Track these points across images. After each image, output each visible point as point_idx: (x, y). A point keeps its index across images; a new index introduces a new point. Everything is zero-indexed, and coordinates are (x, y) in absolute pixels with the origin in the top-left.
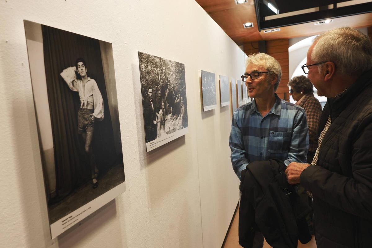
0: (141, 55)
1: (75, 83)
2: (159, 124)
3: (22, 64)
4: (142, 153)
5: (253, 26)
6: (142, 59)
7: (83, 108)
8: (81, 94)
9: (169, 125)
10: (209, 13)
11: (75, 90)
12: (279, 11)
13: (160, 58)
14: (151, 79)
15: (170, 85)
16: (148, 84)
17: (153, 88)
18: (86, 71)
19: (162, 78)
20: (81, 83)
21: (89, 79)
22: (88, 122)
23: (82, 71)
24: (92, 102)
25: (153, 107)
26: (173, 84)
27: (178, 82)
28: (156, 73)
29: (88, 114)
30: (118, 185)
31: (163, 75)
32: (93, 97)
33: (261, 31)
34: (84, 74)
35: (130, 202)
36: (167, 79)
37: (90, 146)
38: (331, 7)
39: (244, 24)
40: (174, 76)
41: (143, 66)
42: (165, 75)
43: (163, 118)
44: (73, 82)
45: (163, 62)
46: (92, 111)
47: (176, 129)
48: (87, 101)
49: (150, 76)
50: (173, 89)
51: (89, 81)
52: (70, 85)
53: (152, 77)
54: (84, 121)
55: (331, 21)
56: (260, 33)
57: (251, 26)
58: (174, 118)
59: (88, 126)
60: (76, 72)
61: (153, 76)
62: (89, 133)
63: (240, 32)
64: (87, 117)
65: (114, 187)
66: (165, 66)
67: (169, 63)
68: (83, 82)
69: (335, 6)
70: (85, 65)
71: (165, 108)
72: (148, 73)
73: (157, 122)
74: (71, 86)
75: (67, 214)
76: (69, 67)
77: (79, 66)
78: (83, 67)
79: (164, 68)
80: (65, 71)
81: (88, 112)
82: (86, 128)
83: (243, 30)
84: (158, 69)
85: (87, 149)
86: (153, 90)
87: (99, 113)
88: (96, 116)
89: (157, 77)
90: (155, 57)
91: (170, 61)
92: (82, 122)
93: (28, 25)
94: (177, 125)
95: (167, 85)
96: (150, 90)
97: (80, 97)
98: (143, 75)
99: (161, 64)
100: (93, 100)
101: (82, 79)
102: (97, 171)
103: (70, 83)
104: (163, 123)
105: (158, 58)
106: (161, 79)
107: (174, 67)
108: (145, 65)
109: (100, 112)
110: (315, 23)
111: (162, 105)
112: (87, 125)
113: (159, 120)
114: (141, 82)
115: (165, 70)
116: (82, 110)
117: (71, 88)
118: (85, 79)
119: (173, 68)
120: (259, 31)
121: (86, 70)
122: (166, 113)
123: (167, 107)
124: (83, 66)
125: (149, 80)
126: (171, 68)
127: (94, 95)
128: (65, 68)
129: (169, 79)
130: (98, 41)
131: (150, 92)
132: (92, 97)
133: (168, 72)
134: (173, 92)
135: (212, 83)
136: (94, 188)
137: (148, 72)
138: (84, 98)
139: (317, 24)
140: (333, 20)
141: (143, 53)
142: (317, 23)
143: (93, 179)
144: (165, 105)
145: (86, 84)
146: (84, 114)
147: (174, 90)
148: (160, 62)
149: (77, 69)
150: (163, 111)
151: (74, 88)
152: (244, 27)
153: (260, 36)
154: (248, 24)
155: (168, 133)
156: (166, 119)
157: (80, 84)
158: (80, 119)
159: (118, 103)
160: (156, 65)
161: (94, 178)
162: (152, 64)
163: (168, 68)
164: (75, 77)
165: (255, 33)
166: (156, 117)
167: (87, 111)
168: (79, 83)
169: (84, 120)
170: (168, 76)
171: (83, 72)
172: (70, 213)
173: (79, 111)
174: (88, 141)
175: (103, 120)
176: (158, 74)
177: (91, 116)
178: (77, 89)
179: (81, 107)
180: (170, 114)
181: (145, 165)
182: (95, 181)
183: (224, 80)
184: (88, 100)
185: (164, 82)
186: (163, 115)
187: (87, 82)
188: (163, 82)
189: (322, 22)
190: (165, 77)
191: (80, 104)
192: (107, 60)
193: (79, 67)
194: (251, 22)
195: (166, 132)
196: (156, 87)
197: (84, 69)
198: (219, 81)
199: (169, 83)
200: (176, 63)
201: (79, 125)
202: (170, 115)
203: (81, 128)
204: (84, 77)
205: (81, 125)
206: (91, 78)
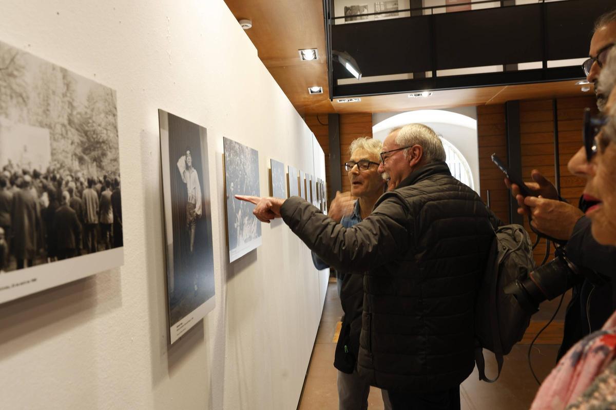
1: (185, 174)
2: (238, 228)
3: (151, 153)
5: (322, 92)
6: (226, 146)
7: (189, 201)
8: (188, 186)
9: (246, 231)
11: (185, 182)
12: (359, 73)
13: (240, 144)
14: (233, 170)
15: (247, 178)
16: (231, 176)
18: (192, 161)
19: (240, 169)
21: (193, 169)
22: (192, 218)
24: (195, 196)
25: (234, 206)
26: (250, 178)
27: (253, 175)
28: (236, 163)
29: (192, 209)
33: (334, 100)
34: (190, 164)
37: (193, 246)
38: (429, 74)
39: (309, 89)
40: (250, 167)
41: (227, 154)
42: (243, 165)
43: (241, 221)
46: (195, 206)
47: (252, 237)
48: (192, 195)
50: (249, 183)
51: (193, 171)
52: (182, 175)
55: (430, 94)
56: (332, 102)
57: (320, 91)
58: (249, 222)
60: (186, 162)
61: (234, 166)
62: (193, 231)
63: (303, 98)
66: (243, 153)
67: (246, 150)
68: (189, 173)
69: (434, 74)
70: (191, 153)
71: (243, 208)
72: (231, 163)
73: (237, 226)
74: (183, 177)
76: (182, 156)
77: (187, 155)
79: (242, 157)
80: (180, 160)
81: (192, 207)
82: (191, 224)
83: (306, 96)
84: (238, 158)
85: (191, 249)
86: (234, 185)
87: (199, 209)
88: (197, 212)
89: (237, 168)
90: (235, 142)
91: (247, 148)
92: (189, 217)
94: (252, 232)
95: (244, 179)
96: (232, 183)
97: (188, 190)
99: (240, 152)
100: (196, 194)
101: (189, 169)
104: (241, 227)
105: (238, 143)
107: (250, 155)
108: (229, 152)
110: (409, 95)
111: (241, 204)
112: (192, 221)
113: (239, 224)
115: (243, 159)
116: (189, 204)
117: (182, 179)
118: (191, 169)
119: (249, 157)
120: (330, 100)
122: (244, 215)
123: (245, 208)
124: (190, 155)
125: (231, 172)
126: (247, 156)
129: (246, 171)
130: (198, 126)
131: (232, 187)
132: (195, 189)
133: (245, 161)
134: (249, 188)
135: (281, 177)
136: (195, 296)
138: (190, 190)
139: (412, 96)
140: (432, 93)
141: (226, 138)
142: (410, 96)
144: (243, 205)
145: (191, 175)
146: (190, 209)
147: (250, 185)
148: (240, 149)
149: (186, 158)
150: (241, 212)
151: (184, 179)
152: (309, 92)
153: (331, 106)
154: (316, 89)
155: (245, 241)
156: (244, 222)
158: (188, 214)
160: (236, 153)
162: (233, 151)
163: (245, 157)
164: (185, 167)
165: (324, 101)
166: (236, 219)
167: (192, 205)
168: (187, 173)
169: (190, 215)
170: (245, 167)
171: (190, 161)
173: (187, 205)
174: (192, 240)
175: (202, 217)
176: (238, 165)
177: (194, 212)
178: (186, 180)
180: (247, 216)
186: (242, 217)
187: (192, 173)
188: (241, 175)
189: (418, 95)
190: (243, 168)
191: (188, 197)
192: (204, 149)
193: (188, 157)
194: (319, 85)
195: (244, 239)
196: (237, 180)
197: (190, 158)
199: (246, 176)
200: (251, 149)
202: (247, 218)
203: (188, 224)
204: (190, 167)
205: (188, 221)
206: (195, 168)
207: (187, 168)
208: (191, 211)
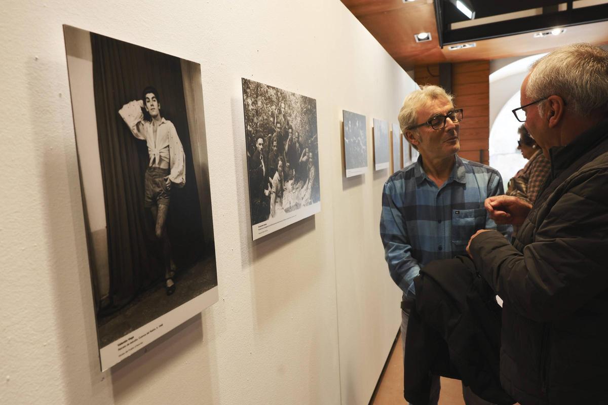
0: (246, 83)
1: (141, 127)
2: (273, 196)
3: (60, 95)
4: (245, 241)
5: (430, 39)
6: (248, 90)
7: (153, 166)
8: (150, 145)
9: (289, 198)
10: (358, 17)
11: (142, 138)
12: (474, 13)
13: (277, 88)
14: (262, 122)
15: (292, 133)
16: (256, 130)
17: (265, 137)
18: (159, 108)
19: (279, 121)
20: (150, 127)
21: (163, 120)
22: (160, 189)
23: (152, 107)
24: (168, 157)
25: (264, 168)
26: (298, 132)
27: (305, 129)
28: (270, 113)
29: (160, 176)
30: (206, 290)
31: (281, 117)
32: (169, 150)
33: (444, 47)
34: (154, 112)
35: (225, 319)
36: (288, 124)
37: (163, 228)
38: (563, 7)
39: (415, 36)
40: (299, 119)
41: (250, 101)
42: (284, 116)
43: (279, 186)
44: (138, 125)
45: (281, 96)
46: (168, 171)
47: (300, 204)
48: (160, 156)
49: (261, 118)
50: (297, 139)
51: (163, 123)
52: (134, 129)
53: (264, 119)
54: (154, 188)
55: (563, 31)
56: (442, 50)
57: (428, 38)
58: (297, 186)
59: (160, 196)
60: (144, 109)
61: (265, 117)
62: (162, 207)
63: (409, 49)
64: (160, 181)
65: (200, 294)
66: (285, 101)
67: (292, 97)
68: (154, 125)
69: (570, 6)
70: (157, 97)
71: (283, 170)
72: (258, 113)
73: (270, 193)
74: (135, 131)
75: (125, 333)
76: (132, 101)
77: (147, 100)
78: (155, 101)
79: (283, 105)
80: (125, 107)
81: (161, 174)
82: (158, 198)
83: (413, 45)
84: (274, 107)
85: (159, 232)
86: (264, 140)
87: (178, 175)
88: (173, 180)
89: (272, 119)
90: (268, 87)
91: (294, 94)
92: (151, 188)
93: (70, 33)
94: (303, 198)
95: (287, 134)
96: (260, 141)
97: (149, 149)
98: (249, 116)
99: (278, 99)
100: (169, 155)
101: (152, 120)
102: (173, 267)
103: (133, 127)
104: (280, 193)
105: (273, 88)
106: (277, 123)
107: (298, 104)
108: (253, 99)
109: (180, 174)
110: (535, 34)
111: (279, 165)
112: (159, 193)
113: (274, 190)
114: (246, 127)
115: (285, 109)
116: (152, 170)
117: (134, 135)
118: (158, 120)
119: (297, 106)
120: (440, 47)
121: (158, 106)
122: (284, 178)
123: (287, 169)
124: (154, 99)
125: (258, 124)
126: (294, 105)
127: (170, 147)
128: (127, 103)
129: (290, 123)
130: (178, 59)
131: (260, 144)
132: (167, 149)
133: (289, 111)
134: (297, 145)
135: (361, 132)
136: (169, 294)
137: (257, 111)
138: (155, 150)
139: (539, 36)
140: (566, 29)
141: (249, 81)
142: (538, 35)
143: (166, 280)
144: (284, 166)
145: (159, 129)
146: (154, 177)
147: (298, 141)
148: (277, 95)
149: (145, 103)
150: (280, 176)
151: (139, 134)
152: (415, 40)
153: (442, 55)
154: (423, 35)
155: (287, 211)
156: (284, 187)
157: (148, 128)
158: (148, 183)
159: (209, 160)
160: (269, 100)
161: (169, 279)
162: (263, 98)
163: (289, 106)
164: (141, 116)
165: (434, 50)
166: (269, 184)
167: (160, 171)
169: (154, 185)
170: (289, 118)
171: (154, 109)
172: (130, 332)
173: (147, 171)
174: (160, 220)
175: (184, 186)
176: (273, 115)
177: (166, 180)
178: (144, 136)
179: (150, 165)
180: (291, 179)
181: (250, 262)
182: (170, 283)
183: (380, 127)
184: (162, 154)
185: (283, 128)
186: (280, 181)
187: (160, 125)
188: (280, 128)
189: (548, 33)
190: (285, 120)
191: (149, 159)
192: (192, 90)
193: (149, 102)
194: (427, 32)
195: (285, 209)
196: (270, 135)
197: (155, 104)
198: (373, 128)
199: (290, 130)
200: (303, 97)
201: (148, 194)
202: (291, 182)
203: (149, 198)
204: (155, 117)
205: (149, 193)
206: (166, 119)
207: (147, 117)
208: (157, 180)
